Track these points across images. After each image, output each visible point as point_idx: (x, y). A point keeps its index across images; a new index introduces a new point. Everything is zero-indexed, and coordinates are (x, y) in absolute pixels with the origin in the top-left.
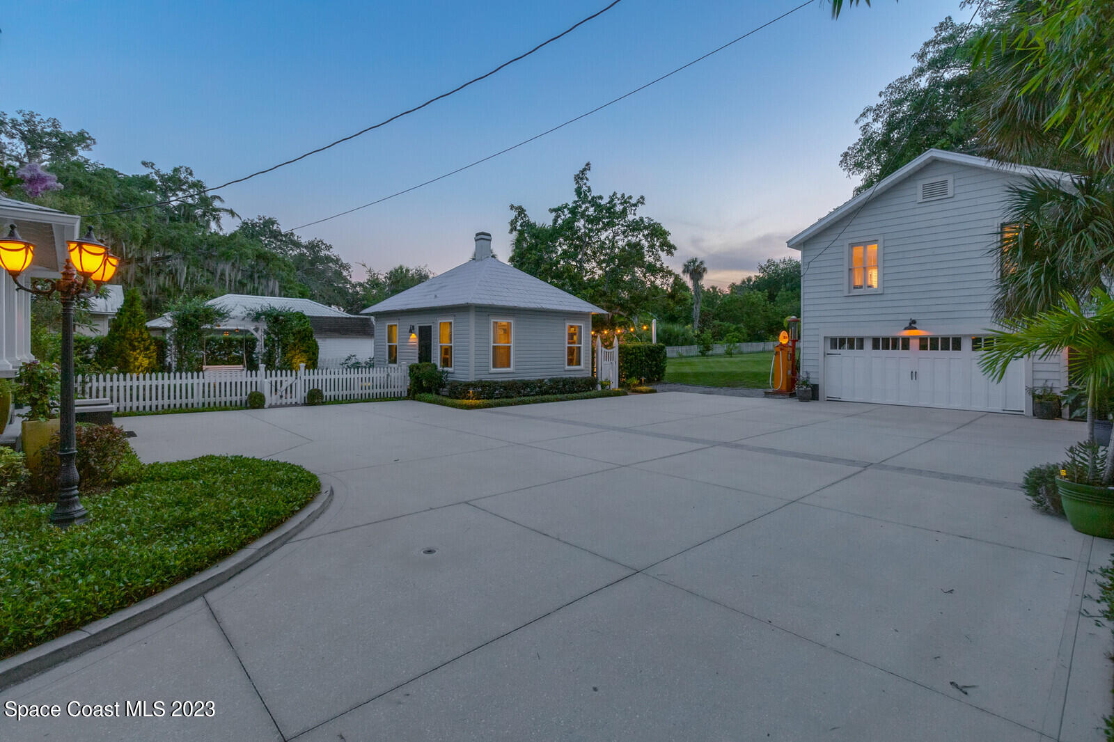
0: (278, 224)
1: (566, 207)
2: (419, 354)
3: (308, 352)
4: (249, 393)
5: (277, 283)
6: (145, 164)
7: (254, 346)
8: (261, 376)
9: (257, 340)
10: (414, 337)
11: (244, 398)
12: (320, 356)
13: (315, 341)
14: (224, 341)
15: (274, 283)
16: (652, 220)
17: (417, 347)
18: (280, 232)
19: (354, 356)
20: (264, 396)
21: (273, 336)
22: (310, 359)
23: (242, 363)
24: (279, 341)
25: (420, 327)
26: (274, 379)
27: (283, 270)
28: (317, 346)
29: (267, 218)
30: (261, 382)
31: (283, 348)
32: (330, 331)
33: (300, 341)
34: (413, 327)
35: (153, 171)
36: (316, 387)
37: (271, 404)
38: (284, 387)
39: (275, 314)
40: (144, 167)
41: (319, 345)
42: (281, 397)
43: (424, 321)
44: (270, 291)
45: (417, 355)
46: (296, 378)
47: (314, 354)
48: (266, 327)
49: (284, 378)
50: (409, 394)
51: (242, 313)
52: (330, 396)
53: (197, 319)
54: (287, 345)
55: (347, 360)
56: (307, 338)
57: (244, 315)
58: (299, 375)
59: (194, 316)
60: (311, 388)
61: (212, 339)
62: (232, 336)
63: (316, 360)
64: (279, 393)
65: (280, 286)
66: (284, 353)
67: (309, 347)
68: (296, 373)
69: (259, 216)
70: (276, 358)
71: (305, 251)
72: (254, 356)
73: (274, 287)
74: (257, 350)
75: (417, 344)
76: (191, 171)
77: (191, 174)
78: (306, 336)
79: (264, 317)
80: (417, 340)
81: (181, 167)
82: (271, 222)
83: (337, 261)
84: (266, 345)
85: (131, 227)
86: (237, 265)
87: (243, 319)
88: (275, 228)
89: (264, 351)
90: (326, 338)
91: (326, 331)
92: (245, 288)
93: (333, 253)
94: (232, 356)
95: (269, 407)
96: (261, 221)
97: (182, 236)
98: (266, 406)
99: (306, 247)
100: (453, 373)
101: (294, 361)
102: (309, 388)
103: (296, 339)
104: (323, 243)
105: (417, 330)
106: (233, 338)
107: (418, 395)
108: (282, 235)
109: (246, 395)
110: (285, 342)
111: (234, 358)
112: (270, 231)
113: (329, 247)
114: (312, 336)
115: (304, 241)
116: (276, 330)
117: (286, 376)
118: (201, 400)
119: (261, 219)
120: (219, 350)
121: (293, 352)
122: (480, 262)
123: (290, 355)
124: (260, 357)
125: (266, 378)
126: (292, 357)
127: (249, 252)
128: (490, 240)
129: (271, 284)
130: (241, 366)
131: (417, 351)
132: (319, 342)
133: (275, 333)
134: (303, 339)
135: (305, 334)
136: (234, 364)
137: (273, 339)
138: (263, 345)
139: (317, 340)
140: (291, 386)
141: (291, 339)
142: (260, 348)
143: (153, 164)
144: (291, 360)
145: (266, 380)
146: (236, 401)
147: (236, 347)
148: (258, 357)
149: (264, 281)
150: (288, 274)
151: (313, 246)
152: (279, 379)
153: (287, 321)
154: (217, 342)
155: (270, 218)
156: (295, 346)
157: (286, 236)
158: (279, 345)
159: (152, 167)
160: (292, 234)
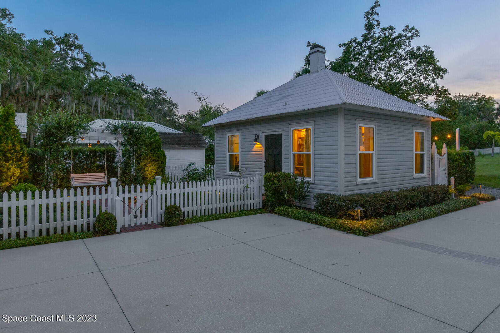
0: (134, 79)
1: (354, 41)
2: (265, 163)
3: (158, 161)
4: (98, 213)
5: (133, 111)
6: (47, 32)
7: (114, 157)
8: (112, 192)
9: (117, 151)
10: (259, 146)
11: (92, 219)
12: (167, 164)
13: (163, 152)
14: (90, 152)
15: (131, 111)
16: (429, 48)
17: (263, 156)
18: (135, 84)
19: (193, 164)
20: (115, 218)
21: (129, 147)
22: (159, 167)
23: (103, 171)
24: (133, 151)
25: (267, 137)
26: (127, 195)
27: (137, 102)
28: (164, 156)
29: (127, 75)
30: (112, 199)
31: (137, 157)
32: (173, 144)
33: (151, 151)
34: (258, 136)
35: (52, 37)
36: (173, 204)
37: (124, 226)
38: (138, 205)
39: (130, 127)
40: (46, 34)
41: (166, 155)
42: (136, 217)
43: (272, 130)
44: (129, 117)
45: (263, 164)
46: (152, 194)
47: (162, 162)
48: (122, 139)
49: (138, 194)
50: (264, 206)
51: (101, 126)
52: (188, 212)
53: (59, 131)
54: (141, 155)
55: (187, 167)
56: (157, 149)
57: (104, 127)
58: (155, 190)
59: (56, 128)
60: (168, 205)
61: (80, 151)
62: (96, 148)
63: (164, 168)
64: (133, 213)
65: (135, 114)
66: (138, 163)
67: (158, 157)
68: (152, 188)
69: (123, 74)
70: (132, 167)
71: (150, 96)
72: (114, 164)
73: (131, 114)
74: (116, 160)
75: (263, 153)
76: (77, 36)
77: (77, 38)
78: (156, 147)
79: (120, 129)
80: (263, 149)
81: (71, 34)
82: (130, 77)
83: (170, 102)
84: (123, 156)
85: (33, 71)
86: (106, 99)
87: (103, 131)
88: (132, 81)
89: (122, 160)
90: (170, 149)
91: (169, 144)
92: (112, 116)
93: (167, 96)
94: (95, 165)
95: (121, 232)
96: (124, 77)
97: (69, 79)
98: (118, 230)
99: (150, 93)
100: (314, 184)
101: (146, 169)
102: (166, 204)
103: (147, 150)
104: (161, 91)
105: (262, 138)
106: (97, 149)
107: (278, 209)
108: (136, 86)
109: (94, 216)
110: (139, 152)
111: (98, 167)
112: (129, 83)
113: (165, 93)
114: (160, 148)
115: (150, 89)
116: (132, 142)
117: (141, 191)
118: (37, 226)
119: (123, 76)
120: (85, 159)
121: (145, 161)
122: (316, 74)
123: (143, 164)
124: (119, 165)
125: (118, 195)
126: (145, 165)
127: (114, 89)
128: (324, 53)
129: (129, 112)
130: (103, 174)
131: (263, 160)
132: (165, 153)
133: (131, 144)
134: (153, 149)
135: (156, 146)
136: (98, 172)
137: (129, 150)
138: (121, 155)
139: (164, 151)
140: (147, 201)
141: (144, 150)
142: (119, 158)
143: (52, 32)
144: (144, 168)
145: (117, 198)
146: (82, 225)
147: (100, 157)
148: (117, 165)
149: (124, 110)
150: (141, 105)
151: (156, 93)
152: (133, 195)
153: (141, 133)
154: (84, 153)
155: (129, 75)
156: (147, 156)
157: (139, 86)
158: (133, 155)
159: (51, 34)
160: (143, 85)
